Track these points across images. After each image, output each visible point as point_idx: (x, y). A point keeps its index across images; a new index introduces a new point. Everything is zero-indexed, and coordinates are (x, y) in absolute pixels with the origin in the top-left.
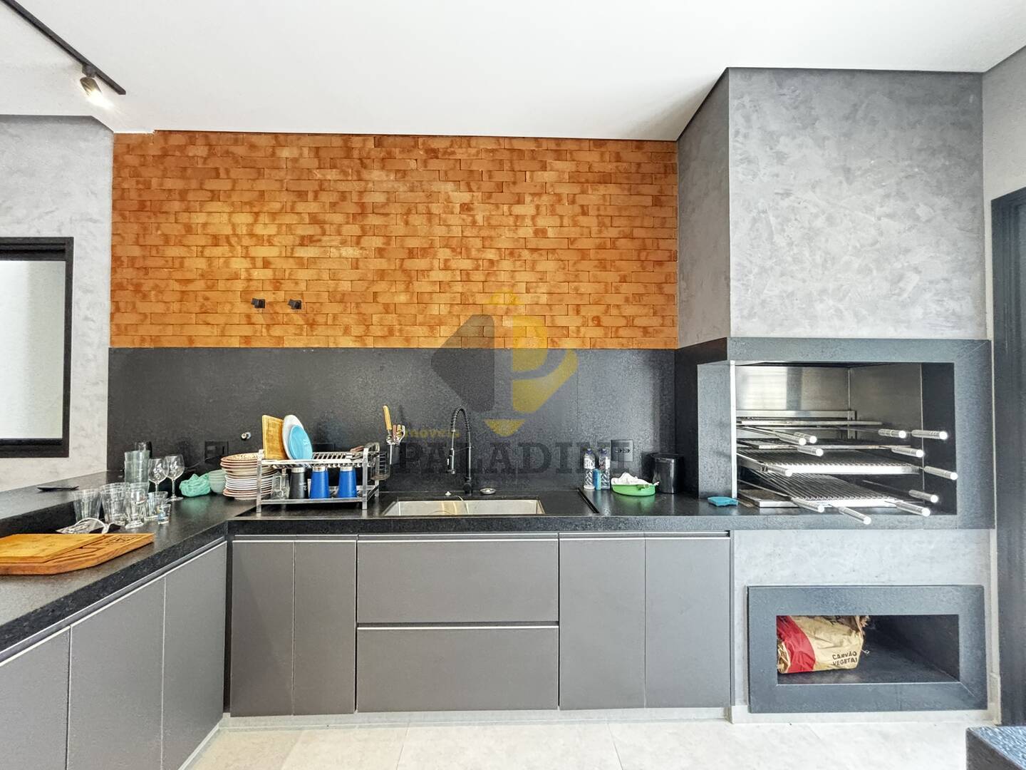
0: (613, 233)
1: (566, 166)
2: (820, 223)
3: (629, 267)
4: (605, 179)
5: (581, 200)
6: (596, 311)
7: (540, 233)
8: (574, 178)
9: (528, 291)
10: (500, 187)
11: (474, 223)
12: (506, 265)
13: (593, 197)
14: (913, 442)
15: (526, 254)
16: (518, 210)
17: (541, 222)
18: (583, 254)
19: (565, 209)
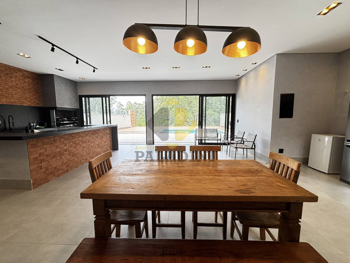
0: (31, 87)
1: (21, 73)
2: (64, 95)
3: (34, 93)
4: (28, 77)
5: (24, 80)
6: (29, 99)
7: (17, 84)
8: (22, 76)
9: (15, 95)
10: (7, 74)
11: (2, 80)
12: (11, 89)
13: (27, 80)
14: (74, 119)
15: (14, 88)
16: (11, 79)
17: (17, 82)
18: (26, 90)
19: (22, 81)
